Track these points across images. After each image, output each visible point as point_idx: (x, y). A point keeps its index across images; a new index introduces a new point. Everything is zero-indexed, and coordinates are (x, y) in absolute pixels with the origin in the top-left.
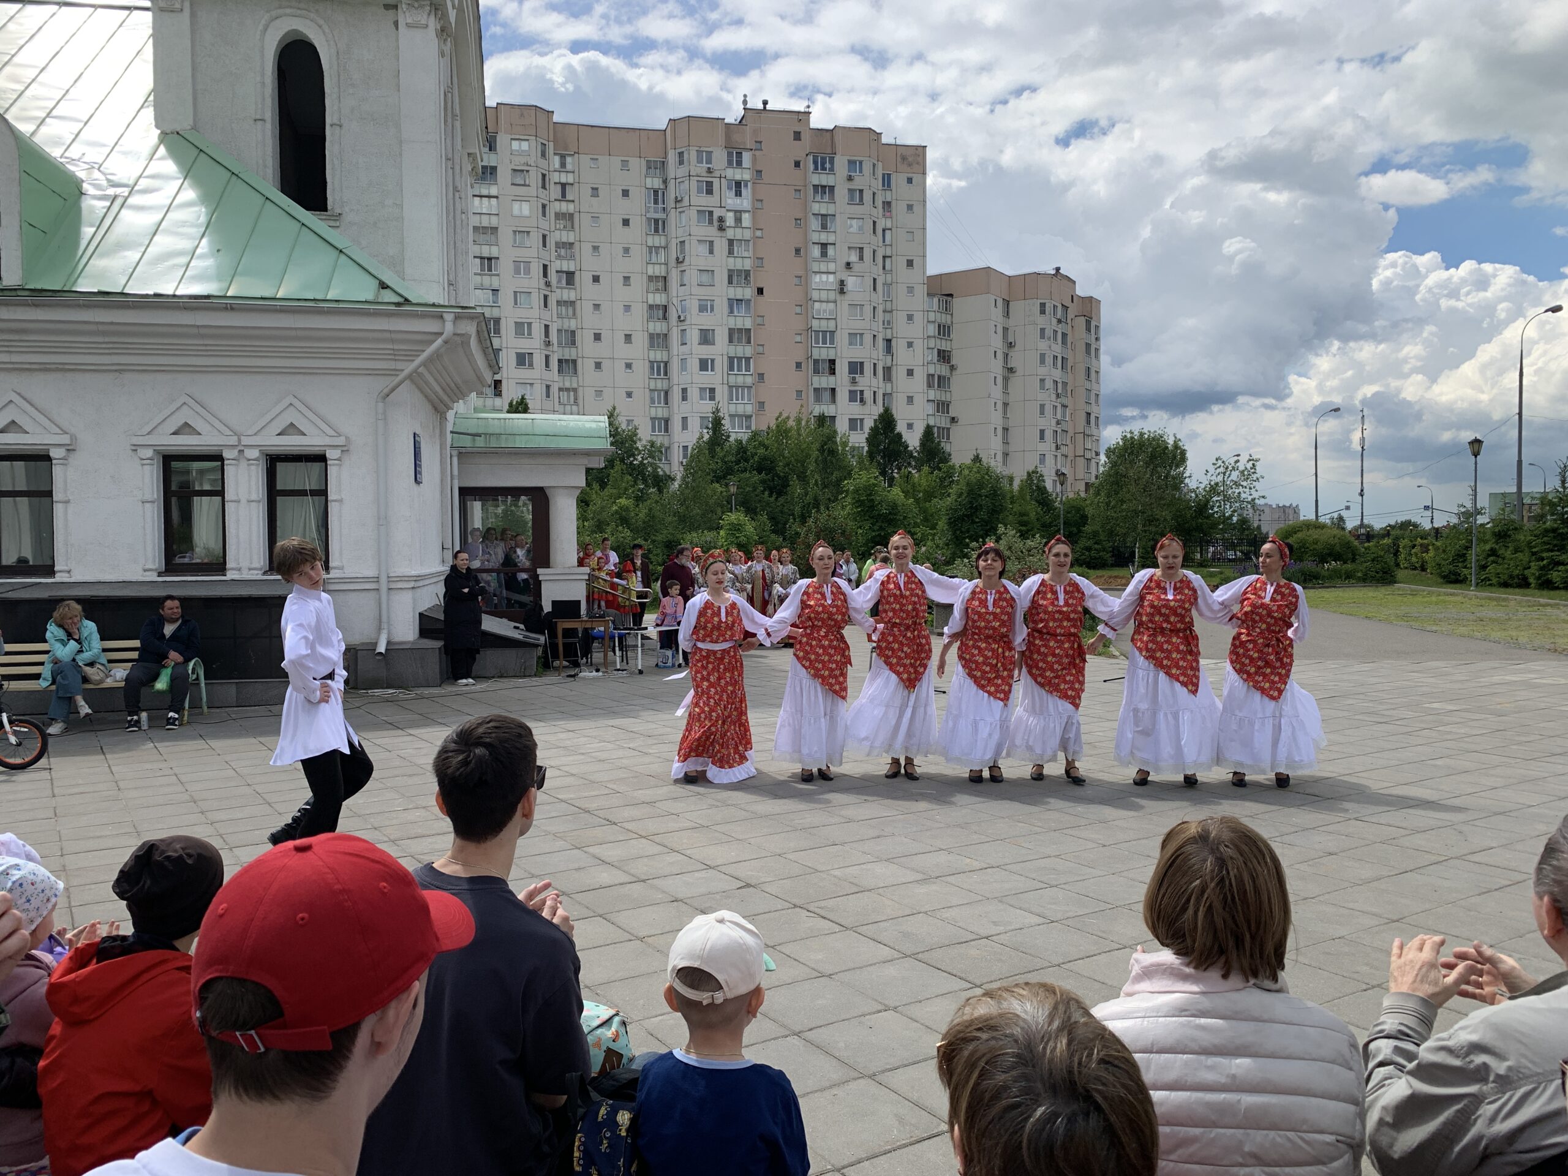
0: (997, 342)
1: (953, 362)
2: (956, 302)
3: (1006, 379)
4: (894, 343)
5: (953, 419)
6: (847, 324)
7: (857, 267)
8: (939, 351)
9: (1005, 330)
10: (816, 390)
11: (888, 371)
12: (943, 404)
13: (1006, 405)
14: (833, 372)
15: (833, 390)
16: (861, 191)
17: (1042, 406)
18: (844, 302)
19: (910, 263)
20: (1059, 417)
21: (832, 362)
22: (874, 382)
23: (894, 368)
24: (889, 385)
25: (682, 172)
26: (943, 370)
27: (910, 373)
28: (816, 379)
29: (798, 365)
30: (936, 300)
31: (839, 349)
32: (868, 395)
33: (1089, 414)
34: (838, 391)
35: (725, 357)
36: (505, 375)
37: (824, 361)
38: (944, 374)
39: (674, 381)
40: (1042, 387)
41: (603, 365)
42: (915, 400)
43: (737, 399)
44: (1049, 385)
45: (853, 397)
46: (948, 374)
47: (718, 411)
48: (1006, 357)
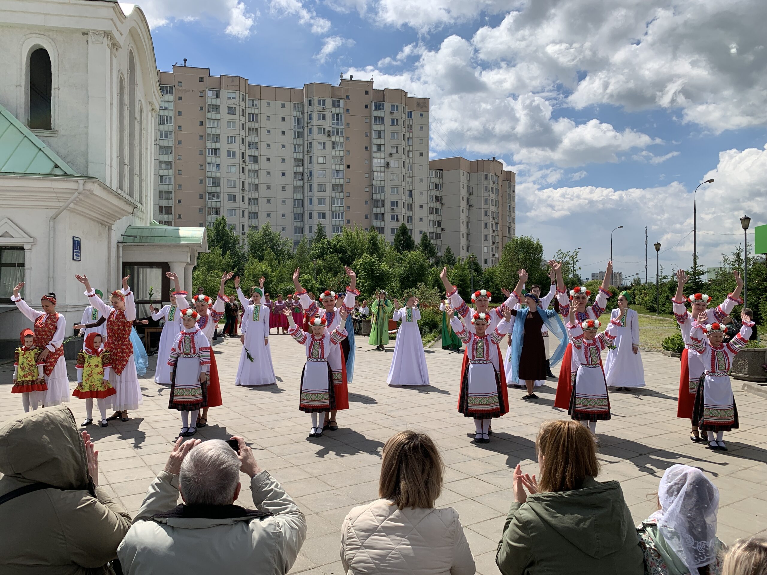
0: (463, 192)
1: (443, 202)
2: (444, 173)
3: (468, 211)
4: (413, 192)
5: (442, 229)
6: (390, 183)
7: (395, 156)
8: (436, 196)
9: (468, 186)
10: (375, 215)
11: (410, 206)
12: (438, 222)
13: (468, 223)
14: (383, 206)
15: (383, 214)
16: (397, 120)
17: (486, 224)
18: (389, 172)
19: (421, 154)
20: (494, 229)
21: (383, 201)
22: (403, 211)
23: (413, 205)
24: (411, 212)
25: (311, 109)
26: (437, 205)
27: (421, 207)
28: (375, 209)
29: (367, 202)
30: (434, 172)
31: (386, 195)
32: (400, 217)
33: (509, 228)
34: (386, 214)
35: (331, 198)
36: (222, 205)
37: (379, 200)
38: (438, 207)
39: (306, 209)
40: (486, 214)
41: (271, 201)
42: (423, 220)
43: (336, 218)
44: (489, 213)
45: (393, 218)
46: (440, 207)
47: (320, 224)
48: (468, 199)
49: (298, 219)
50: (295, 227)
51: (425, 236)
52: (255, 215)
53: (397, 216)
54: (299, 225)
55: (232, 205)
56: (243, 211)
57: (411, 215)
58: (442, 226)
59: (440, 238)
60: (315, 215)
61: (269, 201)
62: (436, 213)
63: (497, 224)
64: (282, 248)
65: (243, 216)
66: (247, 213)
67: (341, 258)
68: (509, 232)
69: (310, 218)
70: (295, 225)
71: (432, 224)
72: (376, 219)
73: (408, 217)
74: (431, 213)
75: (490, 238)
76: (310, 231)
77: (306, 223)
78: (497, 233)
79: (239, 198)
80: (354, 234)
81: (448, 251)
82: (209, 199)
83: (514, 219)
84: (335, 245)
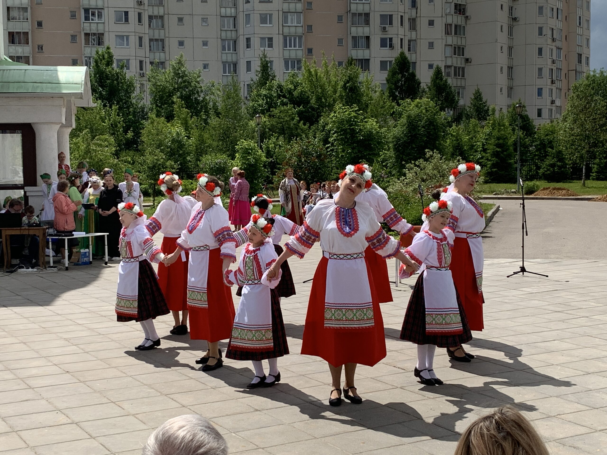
1: (467, 14)
3: (511, 27)
5: (467, 60)
10: (354, 38)
11: (413, 22)
12: (459, 48)
13: (510, 48)
14: (367, 23)
15: (368, 38)
17: (540, 51)
20: (554, 58)
21: (367, 15)
22: (401, 31)
23: (418, 19)
24: (414, 33)
26: (459, 20)
27: (431, 23)
28: (353, 29)
29: (340, 18)
31: (372, 4)
32: (396, 42)
33: (580, 55)
34: (372, 38)
35: (281, 13)
36: (107, 29)
37: (360, 14)
38: (459, 23)
39: (241, 32)
40: (540, 33)
41: (184, 20)
42: (435, 45)
43: (290, 46)
44: (547, 31)
45: (383, 43)
46: (464, 24)
47: (265, 56)
48: (511, 8)
49: (229, 49)
50: (224, 63)
51: (438, 73)
52: (160, 43)
53: (391, 39)
54: (229, 60)
55: (123, 28)
56: (140, 39)
57: (414, 37)
58: (467, 55)
59: (463, 76)
60: (255, 42)
61: (180, 20)
62: (456, 33)
63: (559, 48)
64: (204, 98)
65: (141, 45)
66: (146, 41)
67: (300, 114)
68: (580, 61)
69: (248, 46)
70: (224, 59)
71: (449, 51)
72: (355, 46)
73: (409, 41)
74: (447, 33)
75: (546, 72)
76: (249, 69)
77: (242, 55)
78: (558, 64)
79: (133, 17)
80: (321, 71)
81: (478, 96)
82: (87, 18)
83: (588, 40)
84: (290, 92)
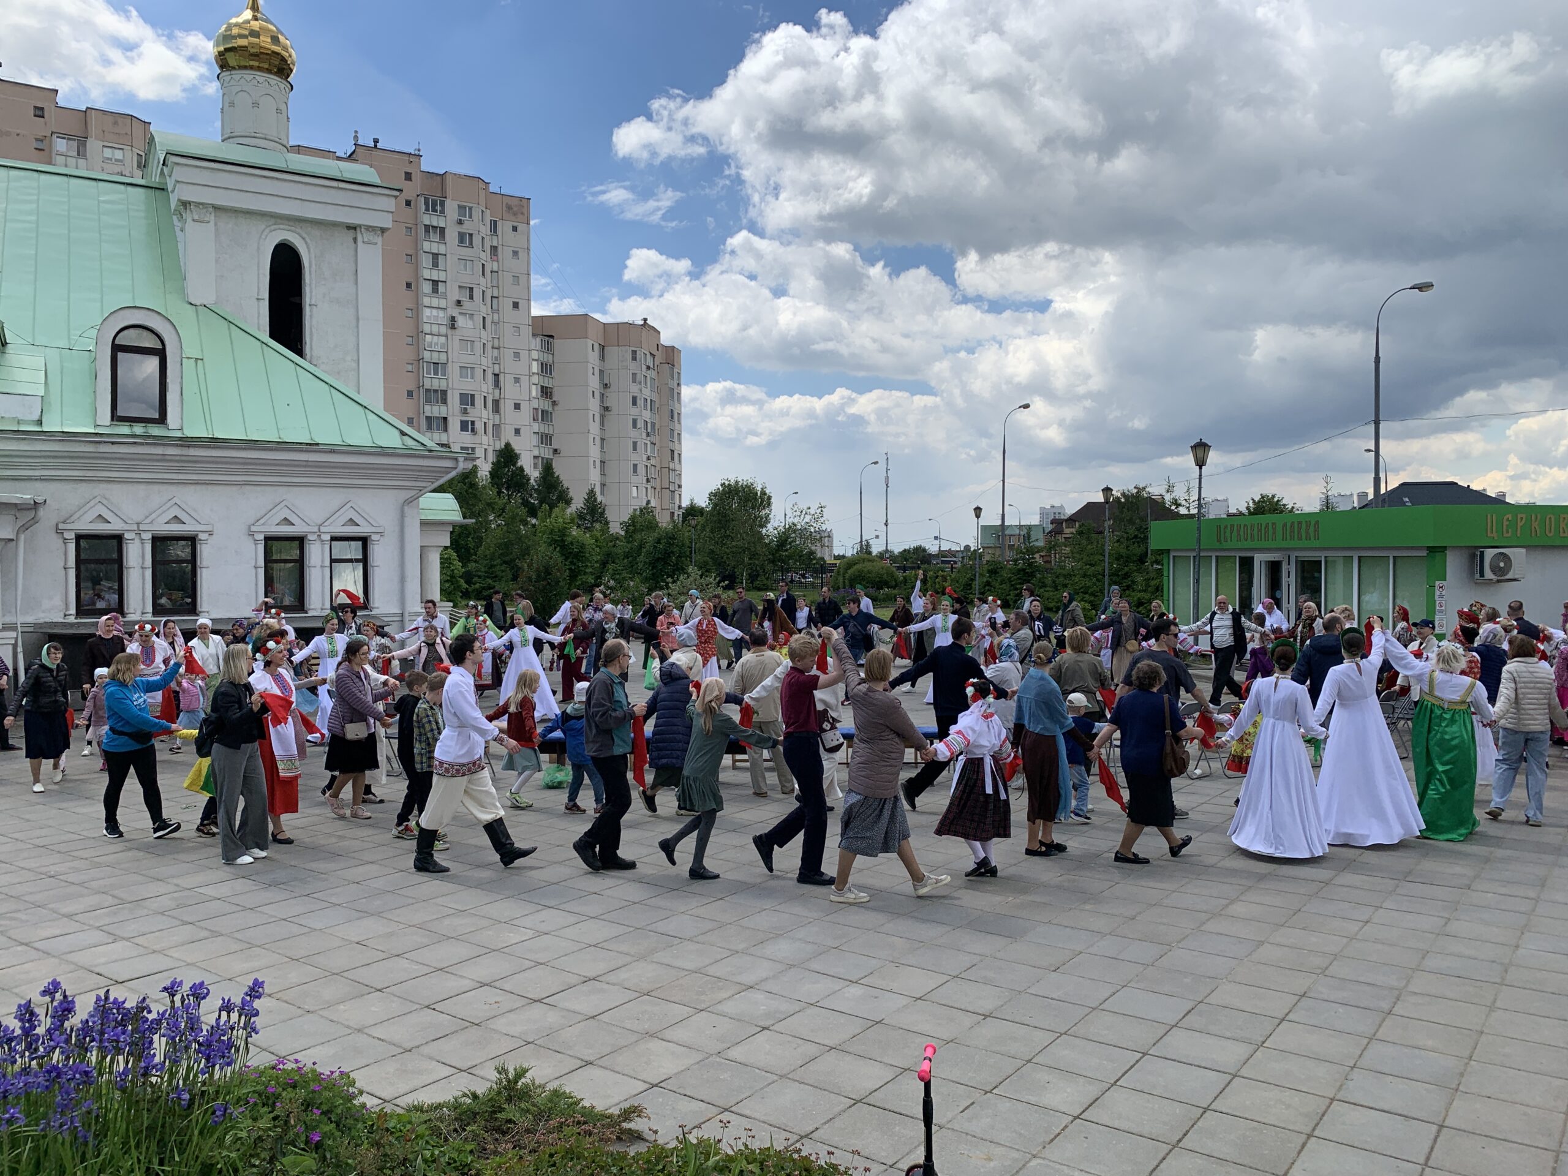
0: (594, 382)
1: (555, 399)
2: (557, 342)
3: (602, 416)
4: (502, 378)
5: (556, 451)
6: (458, 356)
7: (467, 305)
8: (542, 387)
9: (601, 372)
10: (428, 418)
11: (496, 404)
12: (546, 436)
13: (602, 440)
14: (444, 401)
15: (445, 419)
16: (471, 235)
17: (635, 444)
18: (455, 338)
19: (516, 305)
20: (649, 453)
21: (444, 393)
22: (485, 414)
23: (502, 402)
24: (497, 417)
26: (546, 405)
27: (517, 406)
28: (427, 408)
29: (410, 394)
30: (538, 340)
31: (450, 381)
32: (479, 426)
33: (673, 451)
34: (450, 419)
37: (436, 391)
38: (547, 408)
40: (634, 426)
42: (522, 432)
44: (640, 424)
45: (464, 426)
46: (550, 409)
48: (602, 395)
51: (547, 465)
53: (473, 423)
57: (497, 422)
62: (543, 420)
63: (653, 444)
68: (673, 459)
71: (535, 440)
73: (493, 426)
74: (534, 419)
78: (653, 461)
81: (592, 497)
83: (679, 435)
